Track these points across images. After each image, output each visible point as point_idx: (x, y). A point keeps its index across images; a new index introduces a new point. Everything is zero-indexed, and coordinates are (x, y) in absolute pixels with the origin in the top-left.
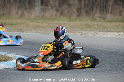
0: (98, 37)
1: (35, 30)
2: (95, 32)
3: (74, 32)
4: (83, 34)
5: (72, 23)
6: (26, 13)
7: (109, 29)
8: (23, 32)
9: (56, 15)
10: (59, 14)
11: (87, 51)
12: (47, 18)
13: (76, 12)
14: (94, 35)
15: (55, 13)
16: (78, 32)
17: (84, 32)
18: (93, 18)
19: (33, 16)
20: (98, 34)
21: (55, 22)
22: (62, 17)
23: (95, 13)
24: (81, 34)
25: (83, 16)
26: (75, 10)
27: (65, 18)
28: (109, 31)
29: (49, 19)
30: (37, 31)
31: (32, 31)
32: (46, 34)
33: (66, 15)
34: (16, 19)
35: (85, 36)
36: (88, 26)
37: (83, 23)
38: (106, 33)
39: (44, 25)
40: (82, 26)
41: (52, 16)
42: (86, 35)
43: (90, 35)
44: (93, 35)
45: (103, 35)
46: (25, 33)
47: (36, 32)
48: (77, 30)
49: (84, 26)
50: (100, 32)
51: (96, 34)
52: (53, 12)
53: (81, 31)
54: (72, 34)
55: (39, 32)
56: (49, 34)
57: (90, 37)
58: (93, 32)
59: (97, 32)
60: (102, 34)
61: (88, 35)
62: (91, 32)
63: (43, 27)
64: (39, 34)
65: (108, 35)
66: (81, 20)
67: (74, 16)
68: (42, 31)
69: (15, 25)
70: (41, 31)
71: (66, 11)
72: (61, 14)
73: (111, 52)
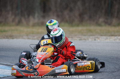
0: (98, 42)
1: (27, 35)
2: (96, 36)
3: (72, 38)
4: (83, 39)
7: (113, 34)
8: (13, 39)
14: (95, 40)
16: (77, 37)
17: (83, 37)
20: (100, 38)
24: (79, 39)
28: (112, 35)
31: (24, 37)
35: (84, 41)
38: (109, 37)
39: (40, 30)
40: (82, 31)
43: (90, 39)
44: (93, 39)
45: (106, 39)
46: (15, 40)
47: (29, 39)
48: (76, 35)
49: (85, 31)
50: (102, 37)
51: (97, 39)
53: (80, 36)
55: (31, 38)
58: (93, 37)
59: (99, 37)
60: (104, 38)
61: (88, 40)
62: (91, 37)
65: (111, 39)
68: (36, 37)
70: (34, 37)
73: (112, 58)
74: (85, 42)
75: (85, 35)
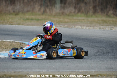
1: (59, 24)
3: (93, 27)
4: (101, 28)
5: (90, 19)
6: (48, 10)
9: (74, 12)
10: (77, 11)
11: (107, 43)
12: (66, 14)
13: (92, 9)
15: (73, 10)
16: (97, 27)
17: (102, 27)
18: (107, 14)
19: (54, 13)
21: (75, 18)
22: (79, 14)
23: (109, 10)
24: (99, 28)
25: (99, 12)
26: (91, 7)
27: (83, 15)
29: (69, 15)
30: (61, 25)
31: (57, 25)
32: (69, 28)
33: (83, 12)
34: (39, 15)
36: (105, 22)
37: (100, 19)
39: (66, 20)
40: (99, 22)
41: (71, 12)
42: (104, 29)
43: (107, 29)
44: (110, 29)
47: (61, 27)
48: (95, 25)
49: (101, 22)
50: (116, 27)
52: (71, 9)
53: (99, 26)
54: (92, 28)
55: (63, 26)
56: (71, 28)
57: (107, 31)
58: (109, 27)
61: (105, 29)
62: (107, 27)
63: (65, 22)
64: (63, 28)
66: (97, 17)
67: (91, 13)
68: (66, 26)
69: (41, 20)
70: (64, 25)
71: (83, 8)
72: (79, 11)
74: (104, 31)
75: (102, 25)
